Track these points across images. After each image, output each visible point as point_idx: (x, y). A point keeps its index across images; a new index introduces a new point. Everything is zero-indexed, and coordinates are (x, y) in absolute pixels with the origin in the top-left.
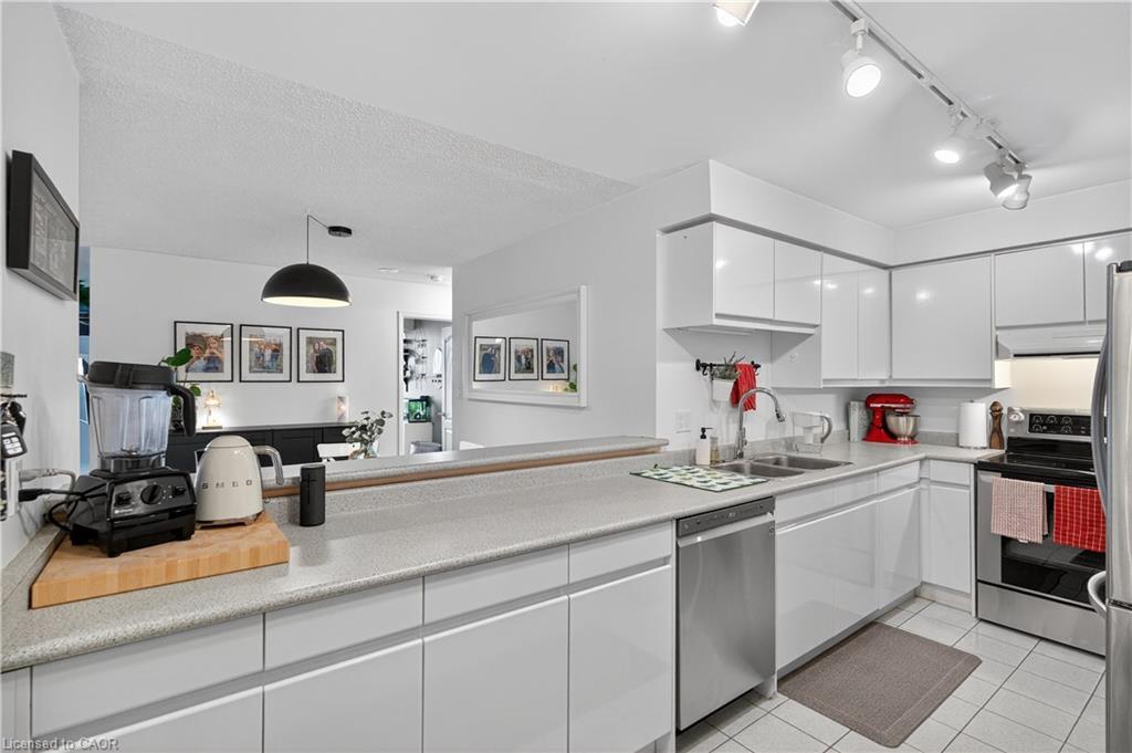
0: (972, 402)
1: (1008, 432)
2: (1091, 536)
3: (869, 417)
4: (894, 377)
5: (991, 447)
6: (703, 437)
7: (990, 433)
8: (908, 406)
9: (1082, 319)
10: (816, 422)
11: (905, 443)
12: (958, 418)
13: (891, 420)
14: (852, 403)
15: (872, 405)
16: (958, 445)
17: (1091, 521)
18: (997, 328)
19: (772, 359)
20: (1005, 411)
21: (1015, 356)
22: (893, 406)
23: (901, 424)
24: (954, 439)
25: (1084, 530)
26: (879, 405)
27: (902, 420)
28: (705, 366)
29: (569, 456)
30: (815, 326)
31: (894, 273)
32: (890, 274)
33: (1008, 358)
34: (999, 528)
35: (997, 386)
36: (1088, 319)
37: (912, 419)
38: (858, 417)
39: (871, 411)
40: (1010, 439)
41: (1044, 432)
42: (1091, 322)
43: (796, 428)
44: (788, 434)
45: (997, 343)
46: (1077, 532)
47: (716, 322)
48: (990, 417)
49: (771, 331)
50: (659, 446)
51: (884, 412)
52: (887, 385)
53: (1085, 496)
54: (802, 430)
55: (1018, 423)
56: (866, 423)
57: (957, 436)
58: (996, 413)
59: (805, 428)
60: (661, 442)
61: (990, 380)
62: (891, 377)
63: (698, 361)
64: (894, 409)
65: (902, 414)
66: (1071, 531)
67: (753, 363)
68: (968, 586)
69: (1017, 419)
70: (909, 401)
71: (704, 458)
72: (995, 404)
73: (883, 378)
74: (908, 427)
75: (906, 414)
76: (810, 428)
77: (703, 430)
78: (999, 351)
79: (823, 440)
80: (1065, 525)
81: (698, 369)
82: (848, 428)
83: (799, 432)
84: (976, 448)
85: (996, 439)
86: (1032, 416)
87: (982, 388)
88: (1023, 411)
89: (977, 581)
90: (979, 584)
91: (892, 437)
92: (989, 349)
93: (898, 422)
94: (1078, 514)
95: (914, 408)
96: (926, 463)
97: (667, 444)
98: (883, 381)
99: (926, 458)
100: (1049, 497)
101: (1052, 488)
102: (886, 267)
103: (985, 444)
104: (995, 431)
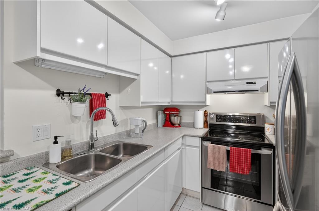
0: (199, 110)
1: (210, 122)
2: (242, 168)
3: (165, 117)
5: (204, 128)
6: (56, 143)
7: (204, 122)
8: (178, 112)
9: (234, 79)
10: (140, 123)
11: (177, 127)
12: (194, 117)
13: (172, 118)
14: (159, 112)
15: (166, 112)
16: (194, 127)
17: (242, 162)
18: (207, 82)
19: (119, 92)
20: (208, 114)
21: (214, 92)
22: (173, 112)
23: (175, 120)
24: (193, 124)
25: (240, 165)
26: (168, 112)
27: (176, 118)
28: (63, 93)
30: (138, 75)
31: (173, 58)
32: (172, 59)
33: (212, 93)
34: (210, 166)
35: (207, 105)
36: (236, 78)
37: (179, 118)
38: (161, 117)
39: (166, 114)
40: (210, 124)
41: (221, 121)
42: (236, 80)
43: (132, 126)
44: (128, 129)
45: (207, 87)
46: (238, 167)
48: (204, 116)
49: (119, 76)
51: (170, 115)
52: (171, 104)
53: (240, 151)
54: (134, 126)
55: (213, 118)
56: (164, 119)
57: (194, 124)
58: (206, 114)
59: (135, 126)
60: (9, 153)
61: (205, 102)
62: (172, 101)
63: (58, 90)
64: (173, 113)
65: (175, 116)
66: (235, 166)
67: (106, 93)
68: (199, 189)
69: (212, 117)
70: (178, 110)
71: (55, 158)
72: (205, 111)
73: (169, 101)
74: (178, 121)
75: (177, 115)
76: (138, 126)
77: (56, 138)
78: (208, 91)
79: (143, 131)
80: (233, 164)
81: (58, 96)
82: (157, 122)
83: (133, 127)
84: (200, 128)
85: (206, 125)
86: (217, 115)
87: (202, 105)
88: (214, 114)
89: (202, 188)
90: (203, 189)
91: (172, 125)
92: (204, 90)
93: (174, 118)
94: (238, 159)
95: (180, 113)
96: (184, 137)
97: (13, 155)
98: (169, 102)
99: (184, 136)
100: (228, 152)
101: (229, 148)
102: (171, 57)
103: (202, 127)
104: (206, 121)
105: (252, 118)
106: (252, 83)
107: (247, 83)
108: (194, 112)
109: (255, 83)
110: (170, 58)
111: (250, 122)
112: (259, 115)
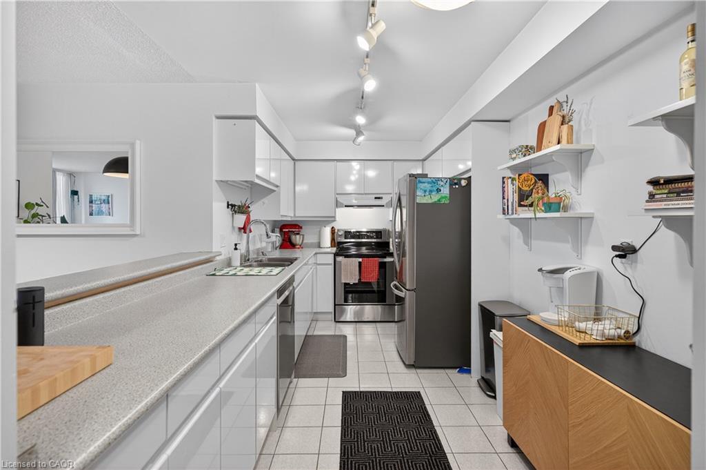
0: (326, 227)
1: (337, 239)
3: (283, 236)
4: (297, 215)
5: (332, 247)
6: (236, 249)
7: (331, 241)
8: (300, 229)
9: (363, 193)
10: (274, 238)
11: (298, 248)
12: (320, 235)
13: (293, 237)
15: (284, 230)
16: (321, 247)
18: (336, 194)
20: (336, 231)
21: (346, 206)
22: (294, 230)
23: (297, 239)
26: (287, 230)
27: (298, 236)
29: (190, 264)
30: (277, 186)
31: (296, 163)
33: (343, 207)
34: (344, 281)
36: (365, 192)
37: (301, 237)
38: (277, 236)
39: (283, 233)
40: (338, 242)
41: (349, 239)
42: (365, 194)
45: (337, 201)
47: (257, 181)
48: (331, 233)
49: (265, 188)
50: (215, 257)
51: (289, 233)
52: (293, 219)
53: (370, 261)
56: (281, 239)
57: (319, 243)
58: (333, 231)
60: (216, 254)
61: (334, 217)
62: (295, 215)
63: (228, 202)
64: (294, 232)
65: (298, 234)
66: (367, 275)
68: (331, 308)
69: (340, 234)
70: (300, 227)
71: (237, 262)
72: (333, 228)
73: (291, 216)
74: (300, 240)
77: (236, 245)
78: (338, 205)
80: (365, 274)
81: (228, 207)
84: (328, 247)
85: (333, 243)
86: (346, 232)
87: (330, 220)
88: (343, 230)
90: (336, 306)
91: (293, 246)
92: (334, 204)
93: (296, 238)
94: (369, 269)
95: (302, 231)
96: (315, 256)
98: (291, 218)
99: (316, 253)
100: (360, 263)
101: (360, 260)
102: (294, 160)
103: (330, 246)
104: (333, 239)
105: (378, 233)
106: (379, 198)
107: (376, 198)
108: (318, 230)
109: (382, 198)
110: (293, 162)
111: (377, 238)
112: (385, 230)
